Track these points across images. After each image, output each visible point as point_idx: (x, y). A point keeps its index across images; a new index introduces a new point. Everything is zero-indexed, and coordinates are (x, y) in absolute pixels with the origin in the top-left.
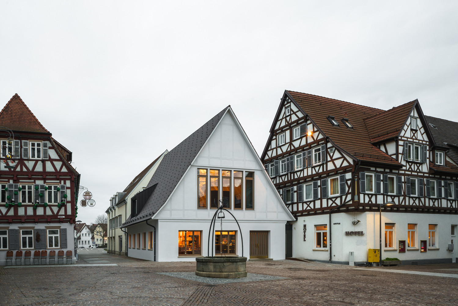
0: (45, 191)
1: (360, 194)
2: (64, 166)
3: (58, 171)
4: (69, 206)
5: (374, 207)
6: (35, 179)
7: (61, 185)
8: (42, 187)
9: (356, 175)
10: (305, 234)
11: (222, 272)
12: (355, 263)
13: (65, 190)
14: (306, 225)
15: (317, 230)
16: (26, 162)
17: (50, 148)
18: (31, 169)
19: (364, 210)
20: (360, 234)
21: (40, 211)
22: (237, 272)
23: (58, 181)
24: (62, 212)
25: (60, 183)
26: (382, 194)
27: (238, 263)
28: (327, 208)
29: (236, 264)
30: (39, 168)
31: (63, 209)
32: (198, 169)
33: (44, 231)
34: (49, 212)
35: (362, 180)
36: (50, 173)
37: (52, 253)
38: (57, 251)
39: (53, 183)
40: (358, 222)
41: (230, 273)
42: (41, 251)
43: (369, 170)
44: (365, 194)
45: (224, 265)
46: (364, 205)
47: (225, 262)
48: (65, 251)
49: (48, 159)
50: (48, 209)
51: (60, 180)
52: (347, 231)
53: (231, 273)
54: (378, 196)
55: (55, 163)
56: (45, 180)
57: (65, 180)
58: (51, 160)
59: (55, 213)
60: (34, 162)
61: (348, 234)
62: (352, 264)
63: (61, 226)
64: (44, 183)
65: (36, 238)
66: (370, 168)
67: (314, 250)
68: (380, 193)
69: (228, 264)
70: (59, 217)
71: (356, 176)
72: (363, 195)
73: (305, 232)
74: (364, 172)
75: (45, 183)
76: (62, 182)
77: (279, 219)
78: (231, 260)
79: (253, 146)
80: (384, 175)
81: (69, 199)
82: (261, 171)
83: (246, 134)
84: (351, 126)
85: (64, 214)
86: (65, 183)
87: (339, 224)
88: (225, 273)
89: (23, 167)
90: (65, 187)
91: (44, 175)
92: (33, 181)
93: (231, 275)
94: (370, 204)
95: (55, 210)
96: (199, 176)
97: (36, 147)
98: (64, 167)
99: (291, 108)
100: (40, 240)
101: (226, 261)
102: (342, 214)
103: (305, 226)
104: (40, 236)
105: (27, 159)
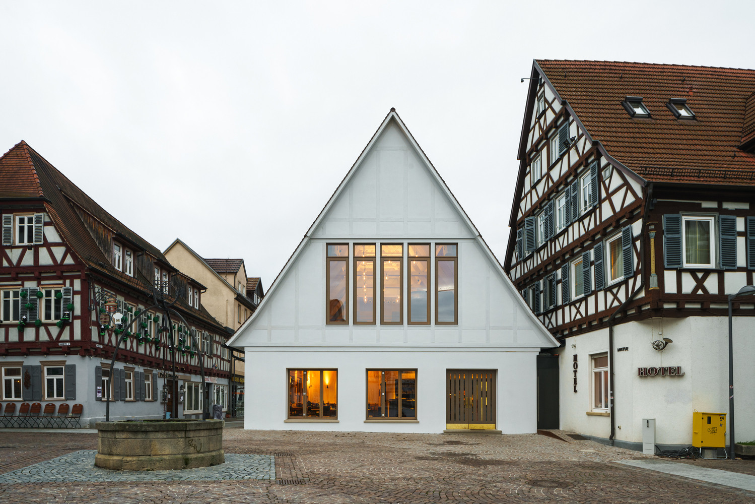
0: (38, 299)
1: (666, 272)
2: (69, 254)
3: (59, 263)
4: (77, 324)
5: (715, 303)
6: (24, 280)
7: (65, 288)
8: (34, 292)
9: (652, 224)
10: (575, 376)
11: (112, 455)
12: (657, 447)
13: (71, 297)
14: (576, 355)
15: (596, 366)
16: (8, 251)
17: (46, 224)
18: (15, 262)
19: (681, 313)
20: (675, 373)
21: (29, 335)
22: (148, 457)
23: (61, 282)
24: (66, 336)
25: (64, 284)
26: (740, 269)
27: (152, 435)
28: (607, 312)
29: (144, 436)
30: (28, 260)
31: (67, 329)
32: (328, 244)
33: (39, 369)
34: (44, 337)
35: (669, 236)
36: (46, 268)
37: (51, 408)
38: (58, 405)
39: (53, 285)
40: (666, 343)
41: (125, 458)
42: (31, 403)
43: (698, 210)
44: (680, 272)
45: (115, 438)
46: (679, 298)
47: (118, 431)
48: (71, 404)
49: (42, 243)
50: (42, 330)
51: (64, 278)
52: (643, 366)
53: (129, 459)
54: (728, 276)
55: (53, 249)
56: (38, 279)
57: (72, 279)
58: (48, 245)
59: (54, 337)
60: (20, 250)
61: (645, 373)
62: (649, 450)
63: (66, 361)
64: (38, 286)
65: (24, 381)
66: (701, 204)
67: (589, 414)
68: (734, 266)
69: (124, 436)
70: (60, 344)
71: (653, 227)
72: (674, 273)
73: (575, 372)
74: (678, 213)
75: (39, 284)
76: (68, 282)
77: (520, 343)
78: (127, 427)
79: (449, 189)
80: (749, 218)
81: (78, 311)
82: (473, 241)
83: (432, 165)
84: (691, 115)
85: (68, 338)
86: (72, 284)
87: (627, 349)
88: (116, 458)
89: (4, 259)
90: (72, 291)
91: (38, 272)
92: (20, 283)
93: (128, 462)
94: (700, 295)
95: (54, 331)
96: (329, 259)
97: (26, 225)
98: (69, 256)
99: (546, 96)
100: (30, 385)
101: (118, 428)
102: (631, 323)
103: (575, 357)
104: (30, 377)
105: (10, 246)
